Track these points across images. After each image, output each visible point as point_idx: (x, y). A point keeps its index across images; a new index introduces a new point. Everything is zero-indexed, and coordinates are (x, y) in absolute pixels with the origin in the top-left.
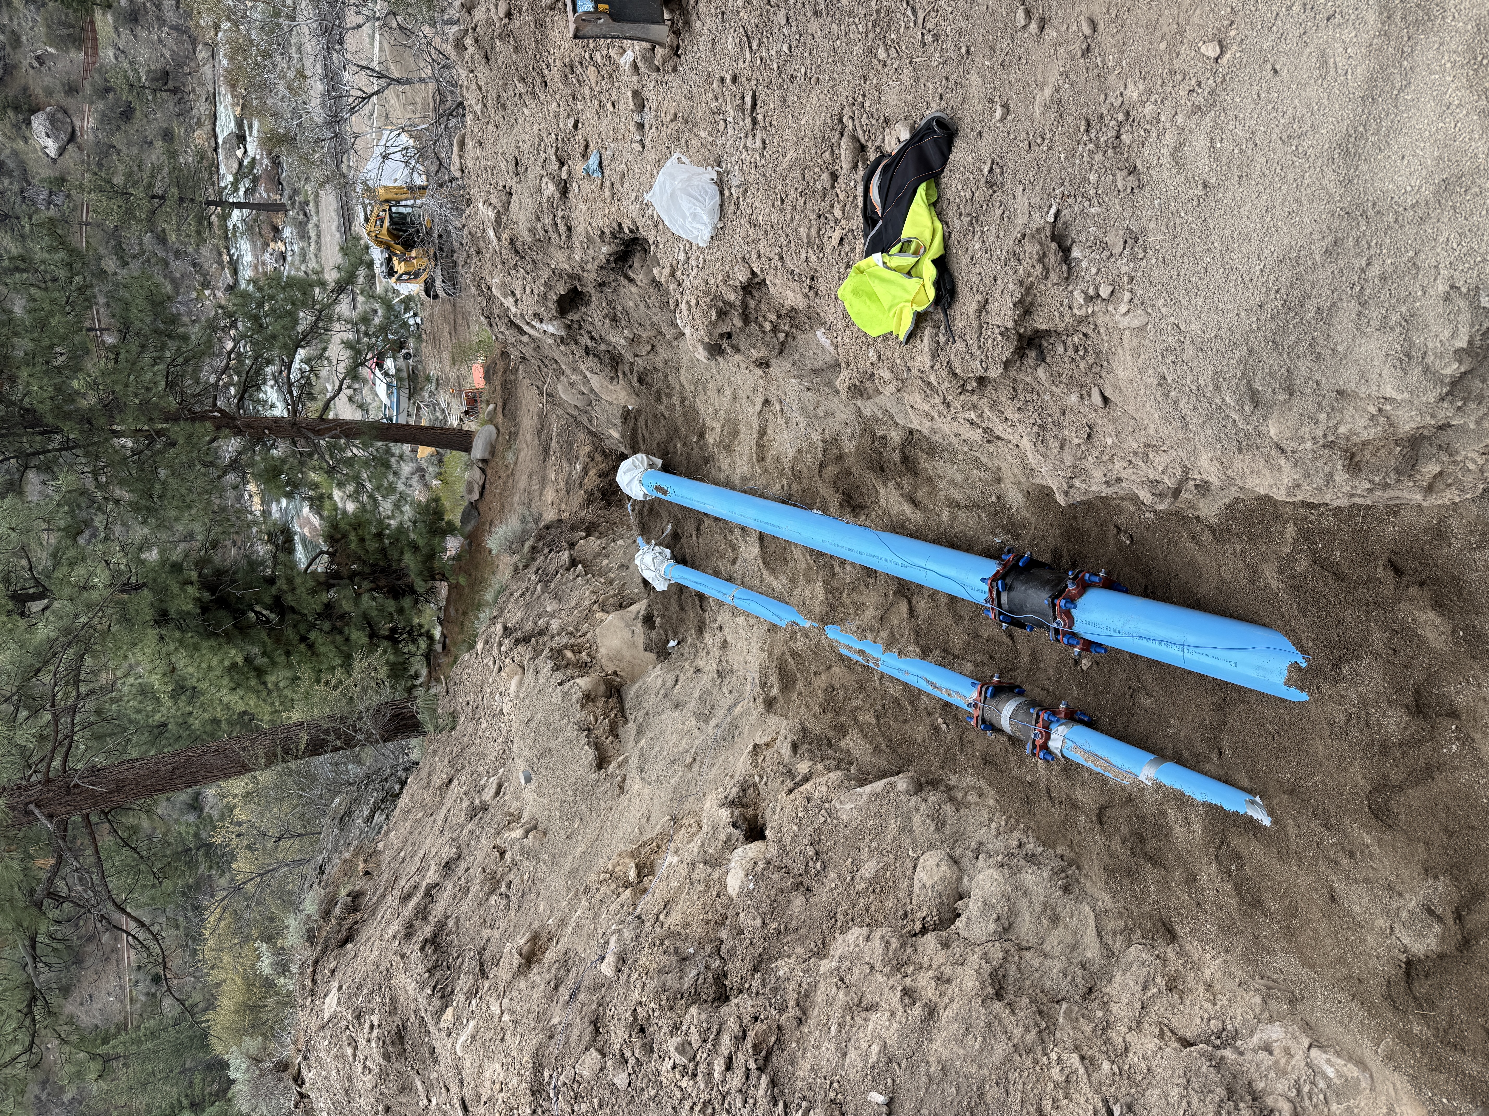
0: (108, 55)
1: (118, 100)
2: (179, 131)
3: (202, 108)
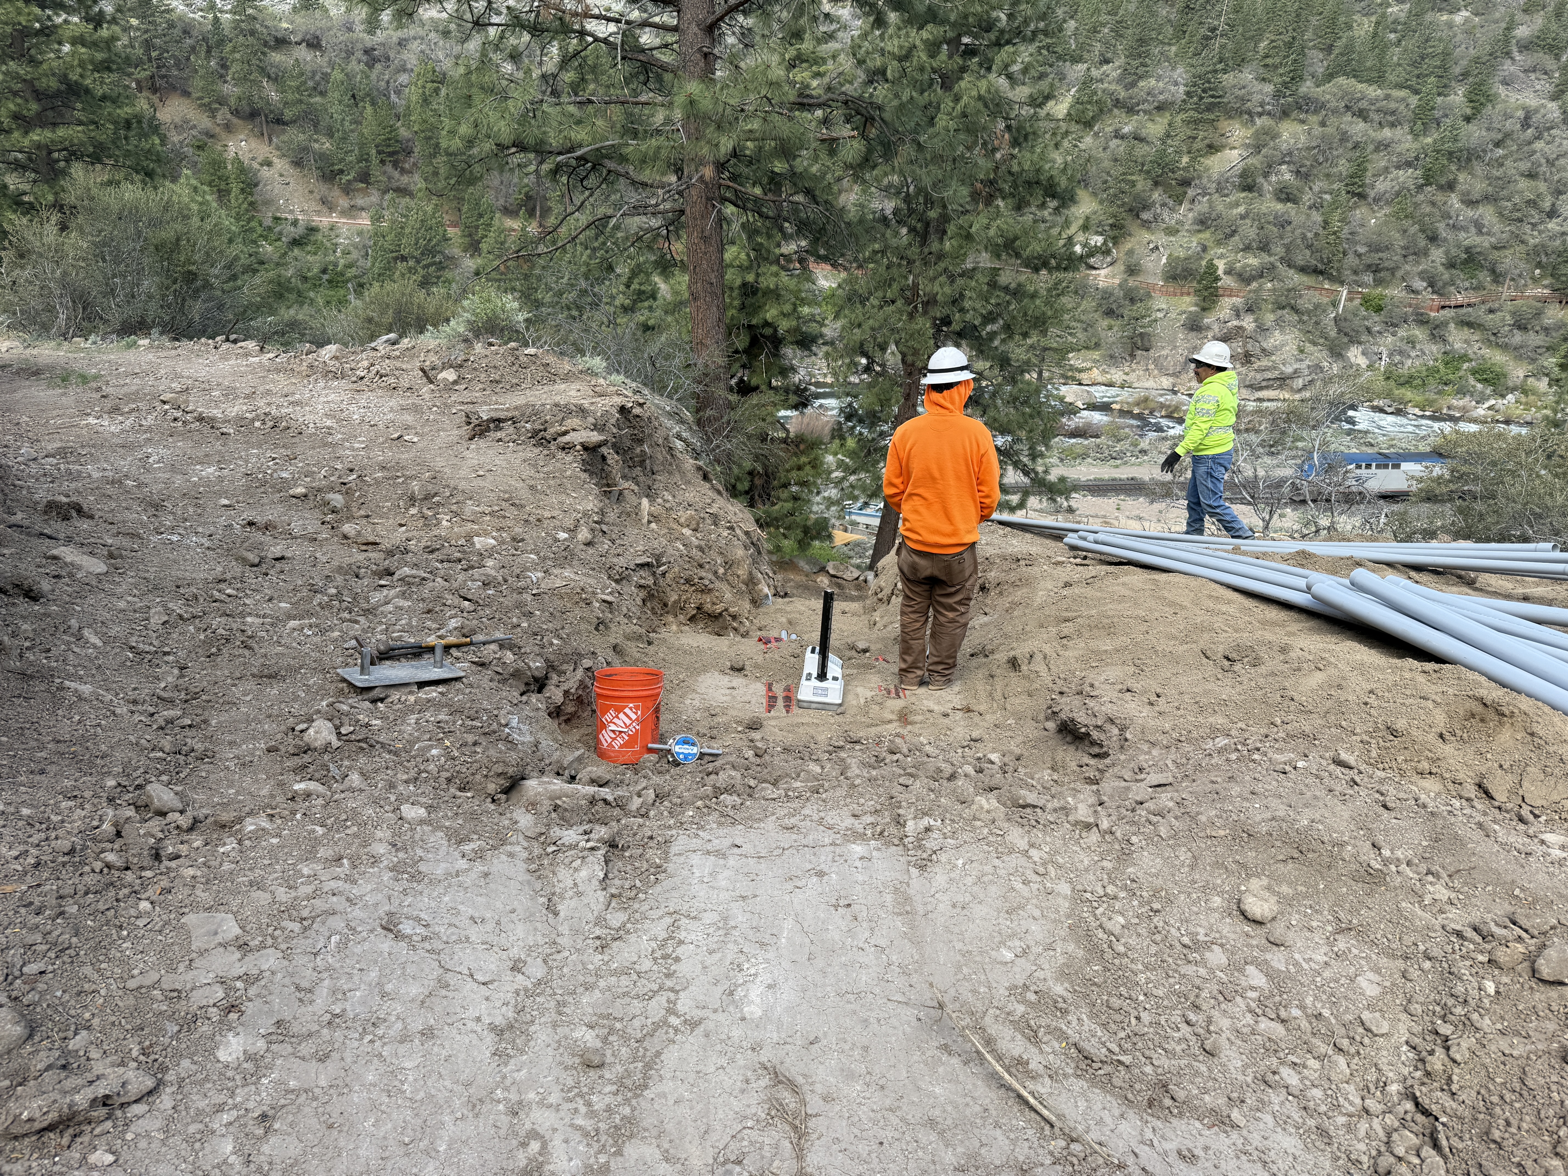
0: (1162, 303)
1: (1123, 306)
2: (1097, 355)
3: (1118, 375)
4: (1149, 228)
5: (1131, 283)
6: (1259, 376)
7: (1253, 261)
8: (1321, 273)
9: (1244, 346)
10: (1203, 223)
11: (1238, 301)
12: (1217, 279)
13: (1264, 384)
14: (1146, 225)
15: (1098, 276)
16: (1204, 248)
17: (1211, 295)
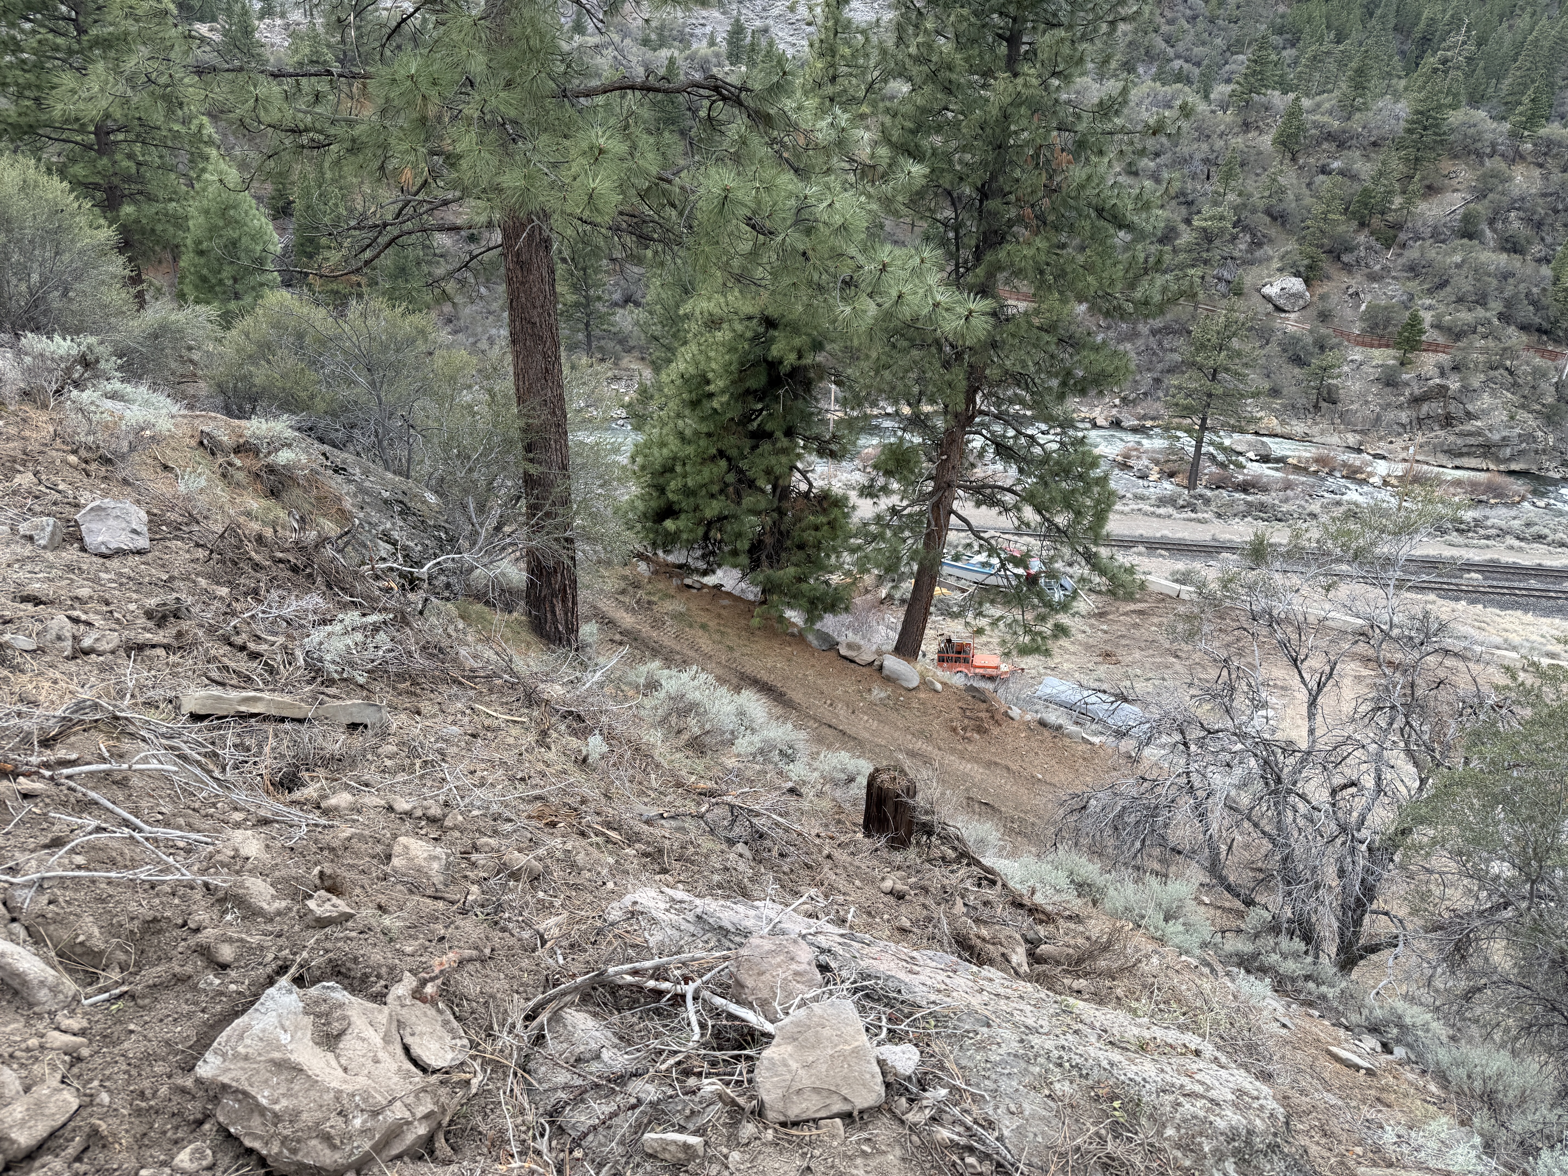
0: (1356, 354)
1: (1312, 354)
2: (1277, 404)
3: (1298, 427)
4: (1350, 272)
5: (1323, 331)
6: (1459, 442)
7: (1465, 316)
8: (1546, 332)
9: (1445, 407)
10: (1413, 270)
11: (1442, 358)
12: (1422, 332)
13: (1465, 450)
14: (1348, 268)
15: (1288, 319)
16: (1411, 298)
17: (1413, 349)
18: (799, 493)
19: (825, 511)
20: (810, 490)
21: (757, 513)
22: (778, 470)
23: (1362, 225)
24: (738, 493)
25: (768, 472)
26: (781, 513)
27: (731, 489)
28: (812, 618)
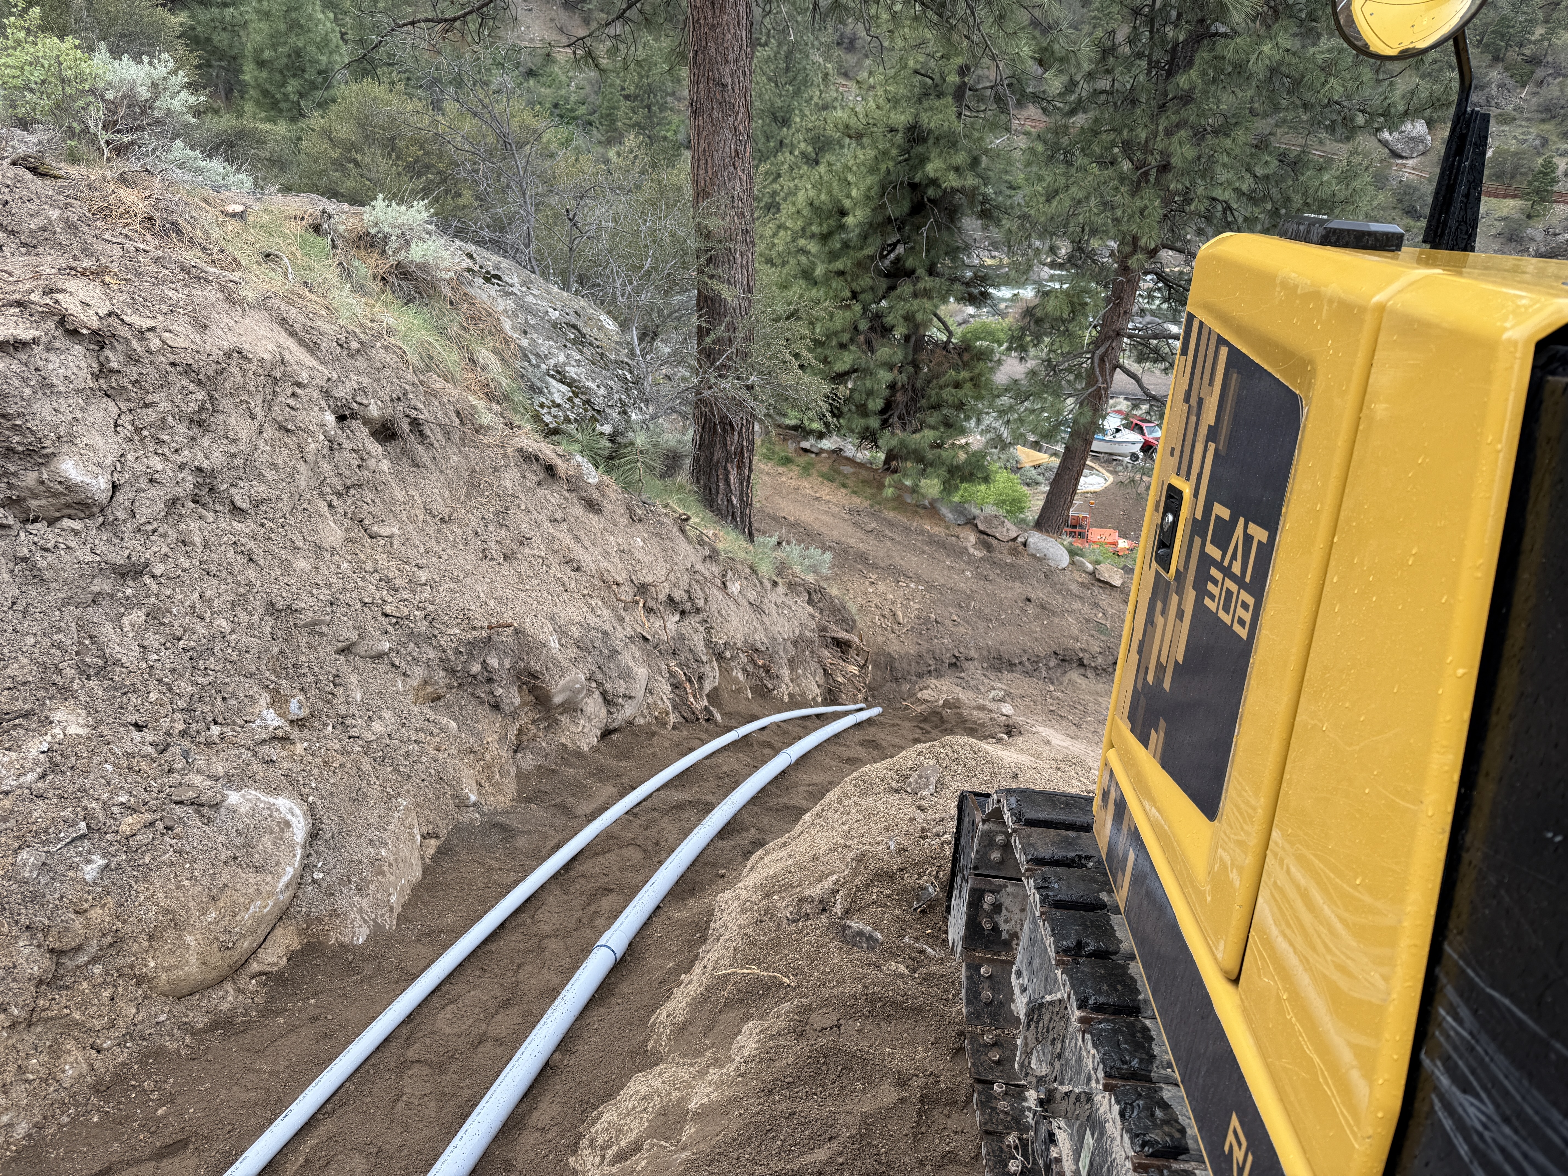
10: (1548, 110)
12: (1555, 181)
15: (1405, 166)
16: (1545, 142)
17: (1543, 200)
18: (936, 344)
19: (965, 365)
20: (949, 341)
21: (890, 367)
22: (919, 317)
23: (1496, 59)
24: (869, 343)
25: (909, 318)
26: (917, 368)
27: (862, 338)
28: (948, 488)
